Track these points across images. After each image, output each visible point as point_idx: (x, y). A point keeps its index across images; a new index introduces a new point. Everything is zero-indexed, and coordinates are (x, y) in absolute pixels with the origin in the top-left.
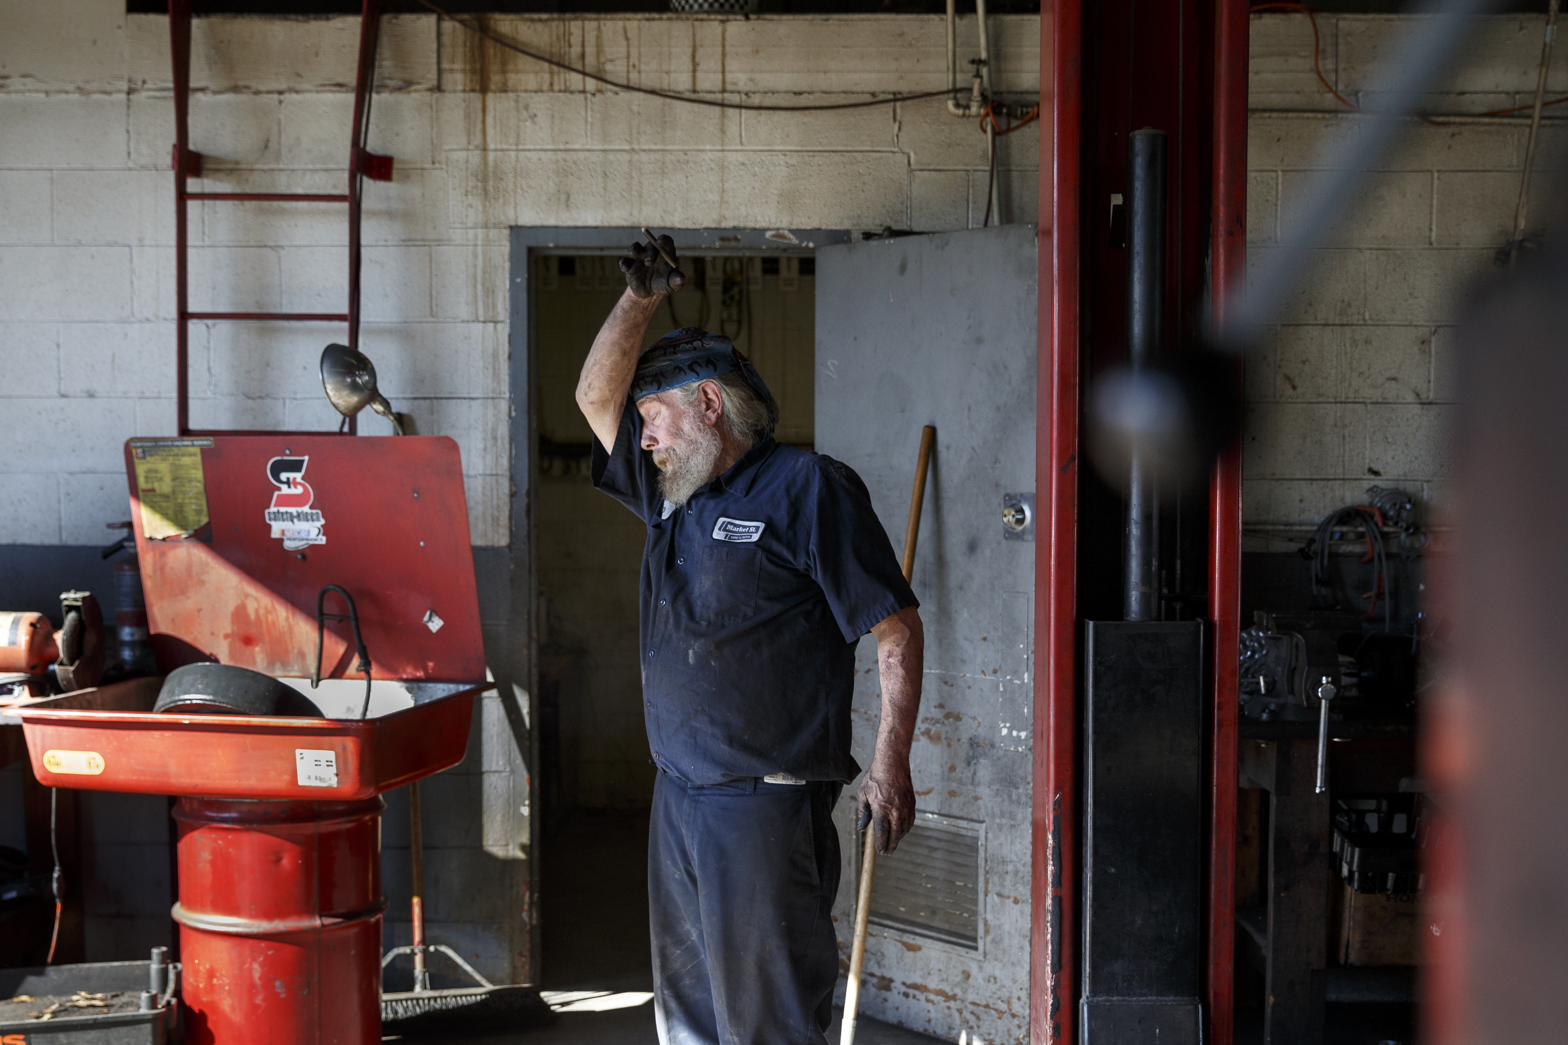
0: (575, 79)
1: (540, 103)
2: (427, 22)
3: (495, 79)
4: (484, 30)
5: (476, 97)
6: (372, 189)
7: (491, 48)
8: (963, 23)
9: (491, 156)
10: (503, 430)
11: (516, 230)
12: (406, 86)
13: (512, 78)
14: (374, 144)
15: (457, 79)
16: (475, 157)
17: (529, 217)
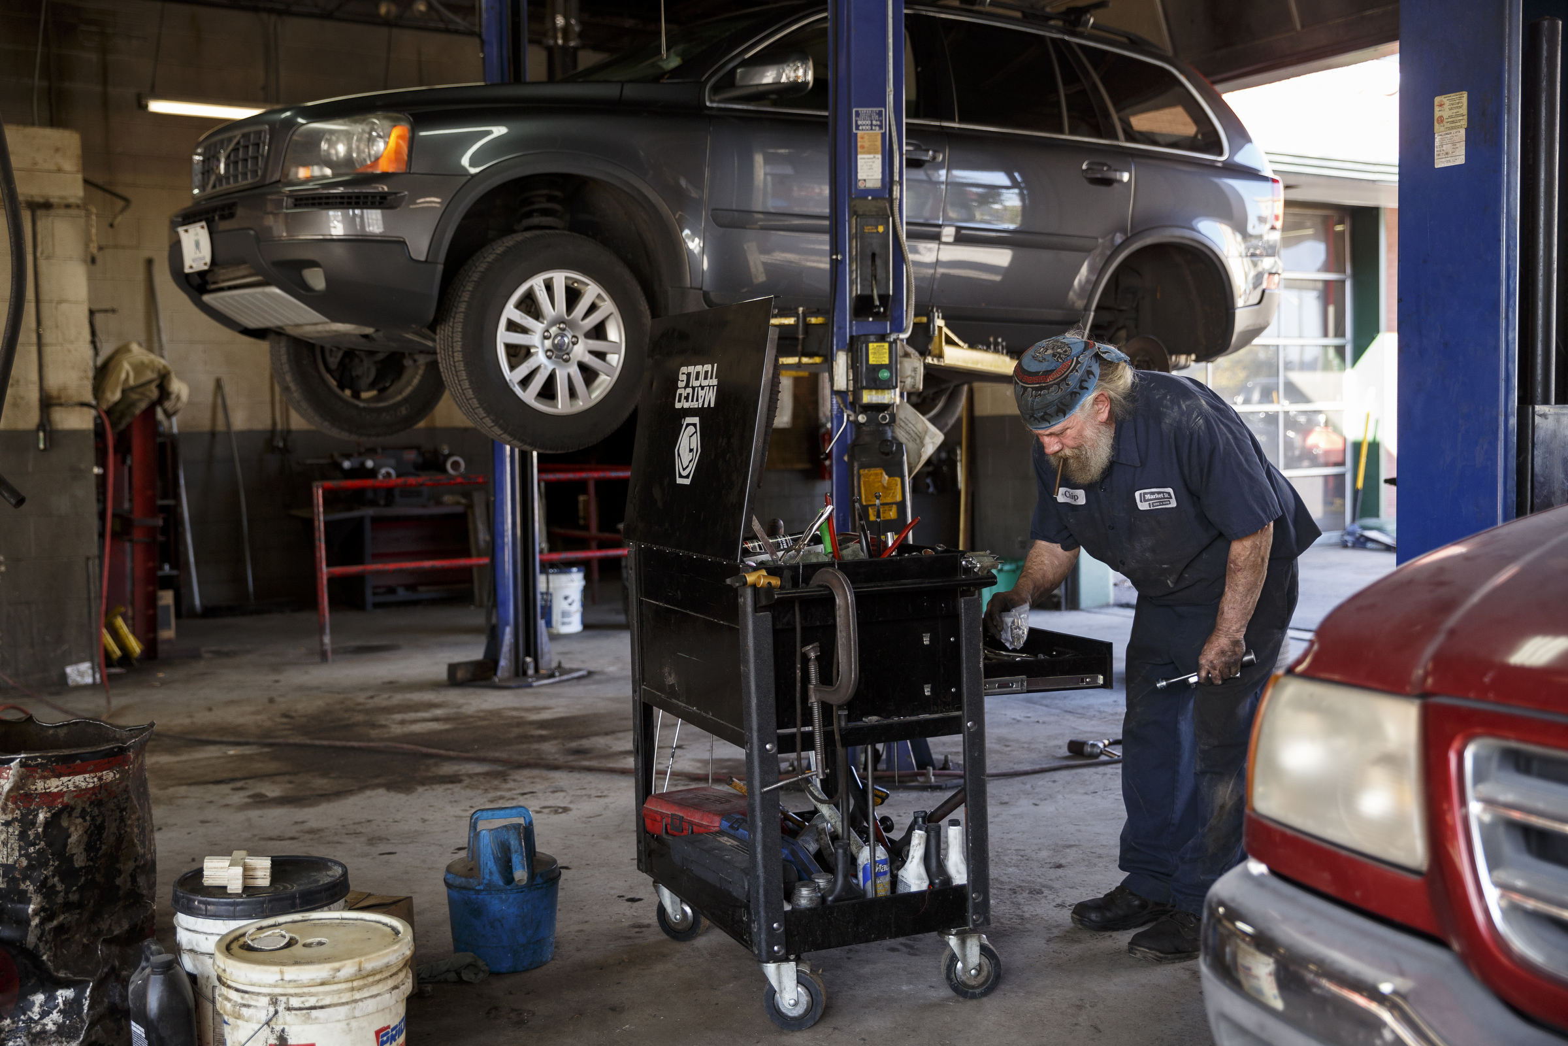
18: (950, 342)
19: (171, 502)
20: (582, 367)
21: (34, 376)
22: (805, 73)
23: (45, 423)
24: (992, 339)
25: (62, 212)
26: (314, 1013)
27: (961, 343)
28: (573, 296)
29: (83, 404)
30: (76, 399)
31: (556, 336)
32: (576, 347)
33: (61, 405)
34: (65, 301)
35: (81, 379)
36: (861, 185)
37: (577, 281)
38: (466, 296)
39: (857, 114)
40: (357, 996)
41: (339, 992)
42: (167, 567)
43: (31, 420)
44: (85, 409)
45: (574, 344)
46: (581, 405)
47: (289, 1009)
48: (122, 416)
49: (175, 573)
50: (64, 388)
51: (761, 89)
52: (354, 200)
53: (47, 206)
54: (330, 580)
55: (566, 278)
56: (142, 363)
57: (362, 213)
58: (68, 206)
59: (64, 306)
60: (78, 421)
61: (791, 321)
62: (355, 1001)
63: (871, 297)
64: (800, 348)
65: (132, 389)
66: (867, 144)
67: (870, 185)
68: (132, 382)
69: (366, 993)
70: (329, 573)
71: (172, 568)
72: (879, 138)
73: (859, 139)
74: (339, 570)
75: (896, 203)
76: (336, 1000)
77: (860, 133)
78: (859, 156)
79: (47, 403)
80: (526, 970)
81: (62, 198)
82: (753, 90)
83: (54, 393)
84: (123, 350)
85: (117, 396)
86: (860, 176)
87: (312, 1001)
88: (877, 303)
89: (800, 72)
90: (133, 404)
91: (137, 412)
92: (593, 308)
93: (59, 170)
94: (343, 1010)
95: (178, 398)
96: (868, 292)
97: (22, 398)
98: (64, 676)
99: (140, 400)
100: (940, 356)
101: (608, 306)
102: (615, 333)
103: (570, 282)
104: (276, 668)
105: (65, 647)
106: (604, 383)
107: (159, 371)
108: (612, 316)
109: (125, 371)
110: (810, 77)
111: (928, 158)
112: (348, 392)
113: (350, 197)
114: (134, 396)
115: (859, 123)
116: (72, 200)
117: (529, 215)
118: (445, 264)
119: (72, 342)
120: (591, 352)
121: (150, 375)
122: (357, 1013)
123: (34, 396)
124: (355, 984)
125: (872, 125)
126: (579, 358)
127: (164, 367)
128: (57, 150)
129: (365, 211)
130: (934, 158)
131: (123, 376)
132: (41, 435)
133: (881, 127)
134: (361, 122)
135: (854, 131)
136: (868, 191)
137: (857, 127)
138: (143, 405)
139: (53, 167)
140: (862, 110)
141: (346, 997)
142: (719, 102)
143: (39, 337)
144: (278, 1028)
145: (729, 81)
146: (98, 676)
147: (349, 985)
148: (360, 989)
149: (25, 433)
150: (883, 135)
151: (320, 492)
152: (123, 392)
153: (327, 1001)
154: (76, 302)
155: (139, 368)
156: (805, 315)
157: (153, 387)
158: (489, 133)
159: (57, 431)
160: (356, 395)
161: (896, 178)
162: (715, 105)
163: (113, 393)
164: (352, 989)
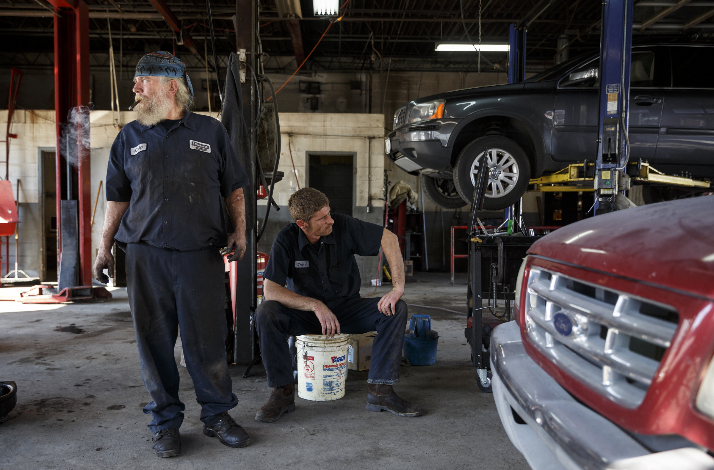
0: (49, 122)
1: (43, 125)
2: (22, 112)
3: (35, 121)
4: (33, 113)
5: (32, 125)
6: (12, 141)
7: (35, 116)
8: (115, 112)
9: (35, 135)
10: (37, 182)
11: (39, 148)
12: (19, 122)
13: (38, 121)
14: (13, 131)
15: (28, 121)
16: (32, 135)
17: (41, 145)
18: (651, 172)
19: (420, 234)
20: (502, 181)
21: (367, 190)
22: (595, 73)
23: (370, 205)
24: (682, 172)
25: (378, 139)
26: (313, 348)
27: (660, 173)
28: (500, 157)
29: (381, 199)
30: (379, 197)
31: (492, 171)
32: (500, 175)
33: (374, 199)
34: (377, 167)
35: (381, 191)
36: (608, 113)
37: (501, 152)
38: (460, 158)
39: (608, 87)
40: (326, 346)
41: (321, 343)
42: (418, 255)
43: (365, 203)
44: (381, 201)
45: (500, 174)
46: (501, 195)
47: (308, 346)
48: (396, 204)
49: (420, 257)
50: (376, 194)
51: (578, 81)
52: (428, 128)
53: (374, 138)
54: (455, 259)
55: (497, 151)
56: (403, 187)
57: (431, 133)
58: (379, 138)
59: (377, 168)
60: (378, 204)
61: (582, 165)
62: (325, 347)
63: (607, 155)
64: (584, 175)
65: (399, 195)
66: (611, 98)
67: (612, 113)
68: (399, 193)
69: (328, 345)
70: (454, 257)
71: (419, 255)
72: (617, 95)
73: (608, 96)
74: (458, 256)
75: (623, 119)
76: (320, 345)
77: (609, 94)
78: (608, 103)
79: (370, 198)
80: (423, 366)
81: (378, 135)
82: (575, 82)
83: (373, 195)
84: (399, 183)
85: (395, 197)
86: (608, 110)
87: (313, 345)
88: (609, 156)
89: (593, 74)
90: (399, 200)
91: (400, 202)
92: (507, 161)
93: (378, 127)
94: (321, 349)
95: (414, 198)
96: (606, 153)
97: (363, 197)
98: (371, 283)
99: (401, 199)
100: (646, 177)
101: (513, 161)
102: (515, 170)
103: (499, 153)
104: (435, 287)
105: (372, 274)
106: (511, 187)
107: (408, 189)
108: (514, 165)
109: (398, 189)
110: (597, 75)
111: (654, 102)
112: (446, 194)
113: (427, 127)
114: (400, 197)
115: (609, 90)
116: (381, 136)
117: (490, 130)
118: (454, 148)
119: (378, 180)
120: (506, 177)
121: (405, 191)
122: (325, 350)
123: (366, 196)
124: (325, 342)
125: (614, 90)
126: (502, 179)
127: (409, 188)
128: (378, 120)
129: (432, 132)
130: (657, 102)
131: (397, 191)
132: (368, 208)
133: (617, 91)
134: (431, 103)
135: (607, 93)
136: (611, 115)
137: (608, 92)
138: (402, 200)
139: (376, 126)
140: (610, 85)
141: (323, 345)
142: (563, 87)
143: (369, 178)
144: (305, 351)
145: (567, 79)
146: (380, 283)
147: (324, 342)
148: (327, 344)
149: (364, 207)
150: (619, 94)
151: (453, 229)
152: (397, 196)
153: (317, 345)
154: (380, 167)
155: (402, 188)
156: (587, 163)
157: (406, 194)
158: (470, 104)
159: (373, 207)
160: (449, 195)
161: (624, 109)
162: (561, 88)
163: (393, 196)
164: (324, 343)
